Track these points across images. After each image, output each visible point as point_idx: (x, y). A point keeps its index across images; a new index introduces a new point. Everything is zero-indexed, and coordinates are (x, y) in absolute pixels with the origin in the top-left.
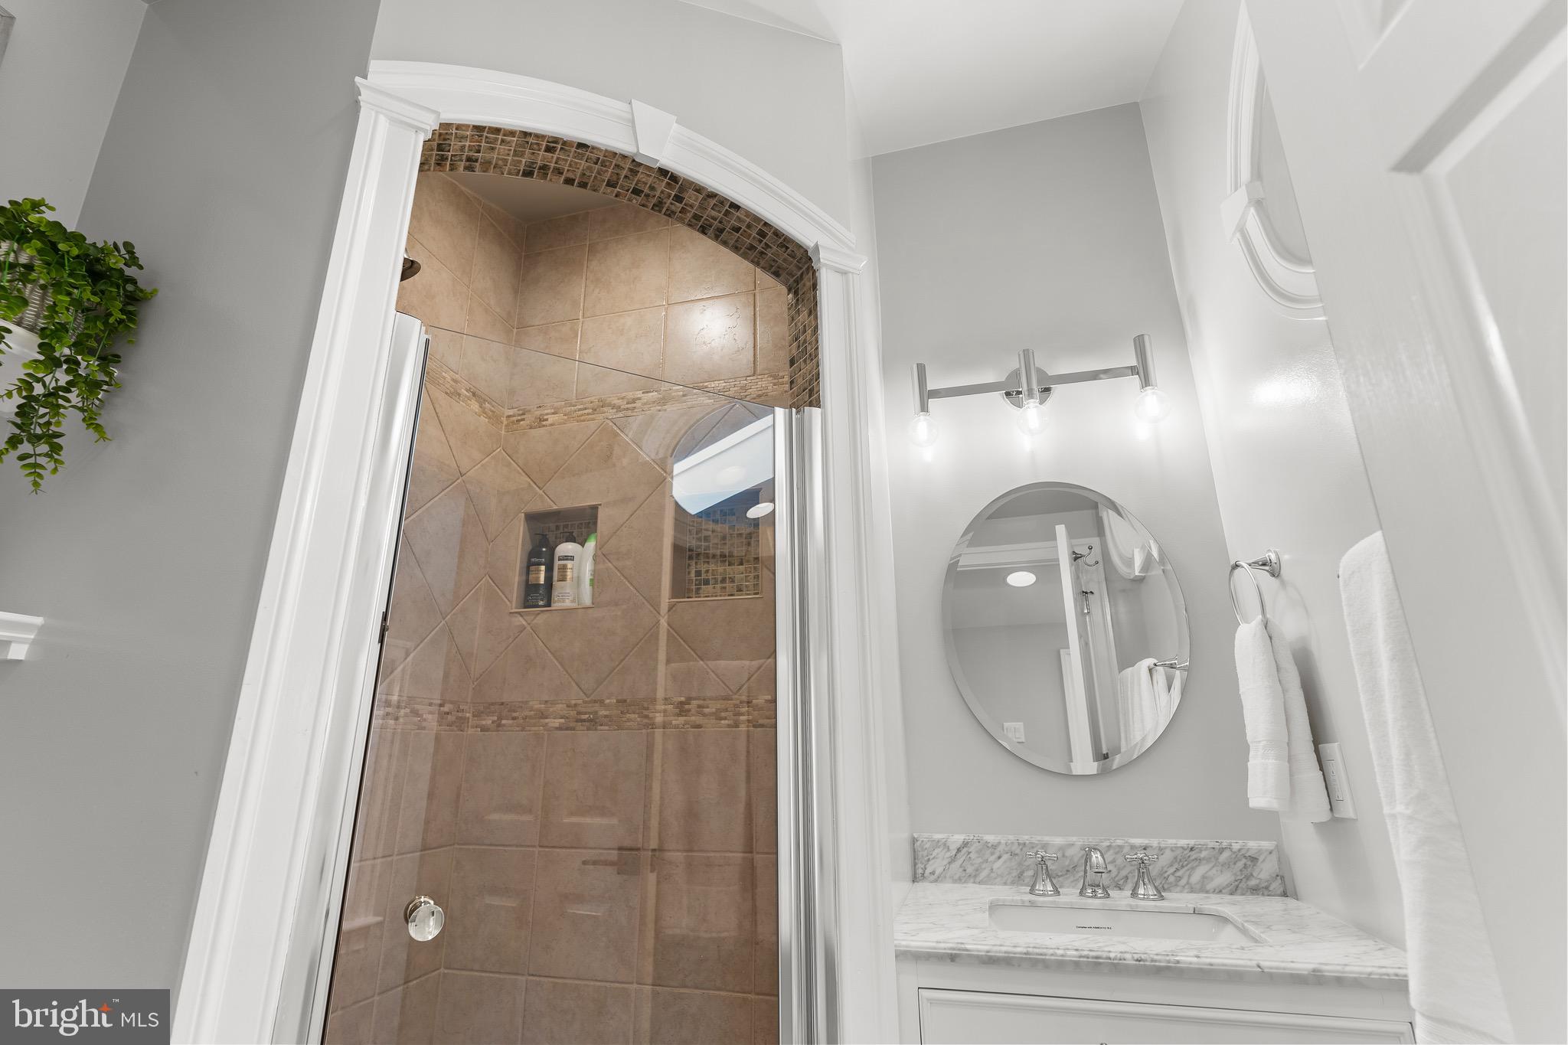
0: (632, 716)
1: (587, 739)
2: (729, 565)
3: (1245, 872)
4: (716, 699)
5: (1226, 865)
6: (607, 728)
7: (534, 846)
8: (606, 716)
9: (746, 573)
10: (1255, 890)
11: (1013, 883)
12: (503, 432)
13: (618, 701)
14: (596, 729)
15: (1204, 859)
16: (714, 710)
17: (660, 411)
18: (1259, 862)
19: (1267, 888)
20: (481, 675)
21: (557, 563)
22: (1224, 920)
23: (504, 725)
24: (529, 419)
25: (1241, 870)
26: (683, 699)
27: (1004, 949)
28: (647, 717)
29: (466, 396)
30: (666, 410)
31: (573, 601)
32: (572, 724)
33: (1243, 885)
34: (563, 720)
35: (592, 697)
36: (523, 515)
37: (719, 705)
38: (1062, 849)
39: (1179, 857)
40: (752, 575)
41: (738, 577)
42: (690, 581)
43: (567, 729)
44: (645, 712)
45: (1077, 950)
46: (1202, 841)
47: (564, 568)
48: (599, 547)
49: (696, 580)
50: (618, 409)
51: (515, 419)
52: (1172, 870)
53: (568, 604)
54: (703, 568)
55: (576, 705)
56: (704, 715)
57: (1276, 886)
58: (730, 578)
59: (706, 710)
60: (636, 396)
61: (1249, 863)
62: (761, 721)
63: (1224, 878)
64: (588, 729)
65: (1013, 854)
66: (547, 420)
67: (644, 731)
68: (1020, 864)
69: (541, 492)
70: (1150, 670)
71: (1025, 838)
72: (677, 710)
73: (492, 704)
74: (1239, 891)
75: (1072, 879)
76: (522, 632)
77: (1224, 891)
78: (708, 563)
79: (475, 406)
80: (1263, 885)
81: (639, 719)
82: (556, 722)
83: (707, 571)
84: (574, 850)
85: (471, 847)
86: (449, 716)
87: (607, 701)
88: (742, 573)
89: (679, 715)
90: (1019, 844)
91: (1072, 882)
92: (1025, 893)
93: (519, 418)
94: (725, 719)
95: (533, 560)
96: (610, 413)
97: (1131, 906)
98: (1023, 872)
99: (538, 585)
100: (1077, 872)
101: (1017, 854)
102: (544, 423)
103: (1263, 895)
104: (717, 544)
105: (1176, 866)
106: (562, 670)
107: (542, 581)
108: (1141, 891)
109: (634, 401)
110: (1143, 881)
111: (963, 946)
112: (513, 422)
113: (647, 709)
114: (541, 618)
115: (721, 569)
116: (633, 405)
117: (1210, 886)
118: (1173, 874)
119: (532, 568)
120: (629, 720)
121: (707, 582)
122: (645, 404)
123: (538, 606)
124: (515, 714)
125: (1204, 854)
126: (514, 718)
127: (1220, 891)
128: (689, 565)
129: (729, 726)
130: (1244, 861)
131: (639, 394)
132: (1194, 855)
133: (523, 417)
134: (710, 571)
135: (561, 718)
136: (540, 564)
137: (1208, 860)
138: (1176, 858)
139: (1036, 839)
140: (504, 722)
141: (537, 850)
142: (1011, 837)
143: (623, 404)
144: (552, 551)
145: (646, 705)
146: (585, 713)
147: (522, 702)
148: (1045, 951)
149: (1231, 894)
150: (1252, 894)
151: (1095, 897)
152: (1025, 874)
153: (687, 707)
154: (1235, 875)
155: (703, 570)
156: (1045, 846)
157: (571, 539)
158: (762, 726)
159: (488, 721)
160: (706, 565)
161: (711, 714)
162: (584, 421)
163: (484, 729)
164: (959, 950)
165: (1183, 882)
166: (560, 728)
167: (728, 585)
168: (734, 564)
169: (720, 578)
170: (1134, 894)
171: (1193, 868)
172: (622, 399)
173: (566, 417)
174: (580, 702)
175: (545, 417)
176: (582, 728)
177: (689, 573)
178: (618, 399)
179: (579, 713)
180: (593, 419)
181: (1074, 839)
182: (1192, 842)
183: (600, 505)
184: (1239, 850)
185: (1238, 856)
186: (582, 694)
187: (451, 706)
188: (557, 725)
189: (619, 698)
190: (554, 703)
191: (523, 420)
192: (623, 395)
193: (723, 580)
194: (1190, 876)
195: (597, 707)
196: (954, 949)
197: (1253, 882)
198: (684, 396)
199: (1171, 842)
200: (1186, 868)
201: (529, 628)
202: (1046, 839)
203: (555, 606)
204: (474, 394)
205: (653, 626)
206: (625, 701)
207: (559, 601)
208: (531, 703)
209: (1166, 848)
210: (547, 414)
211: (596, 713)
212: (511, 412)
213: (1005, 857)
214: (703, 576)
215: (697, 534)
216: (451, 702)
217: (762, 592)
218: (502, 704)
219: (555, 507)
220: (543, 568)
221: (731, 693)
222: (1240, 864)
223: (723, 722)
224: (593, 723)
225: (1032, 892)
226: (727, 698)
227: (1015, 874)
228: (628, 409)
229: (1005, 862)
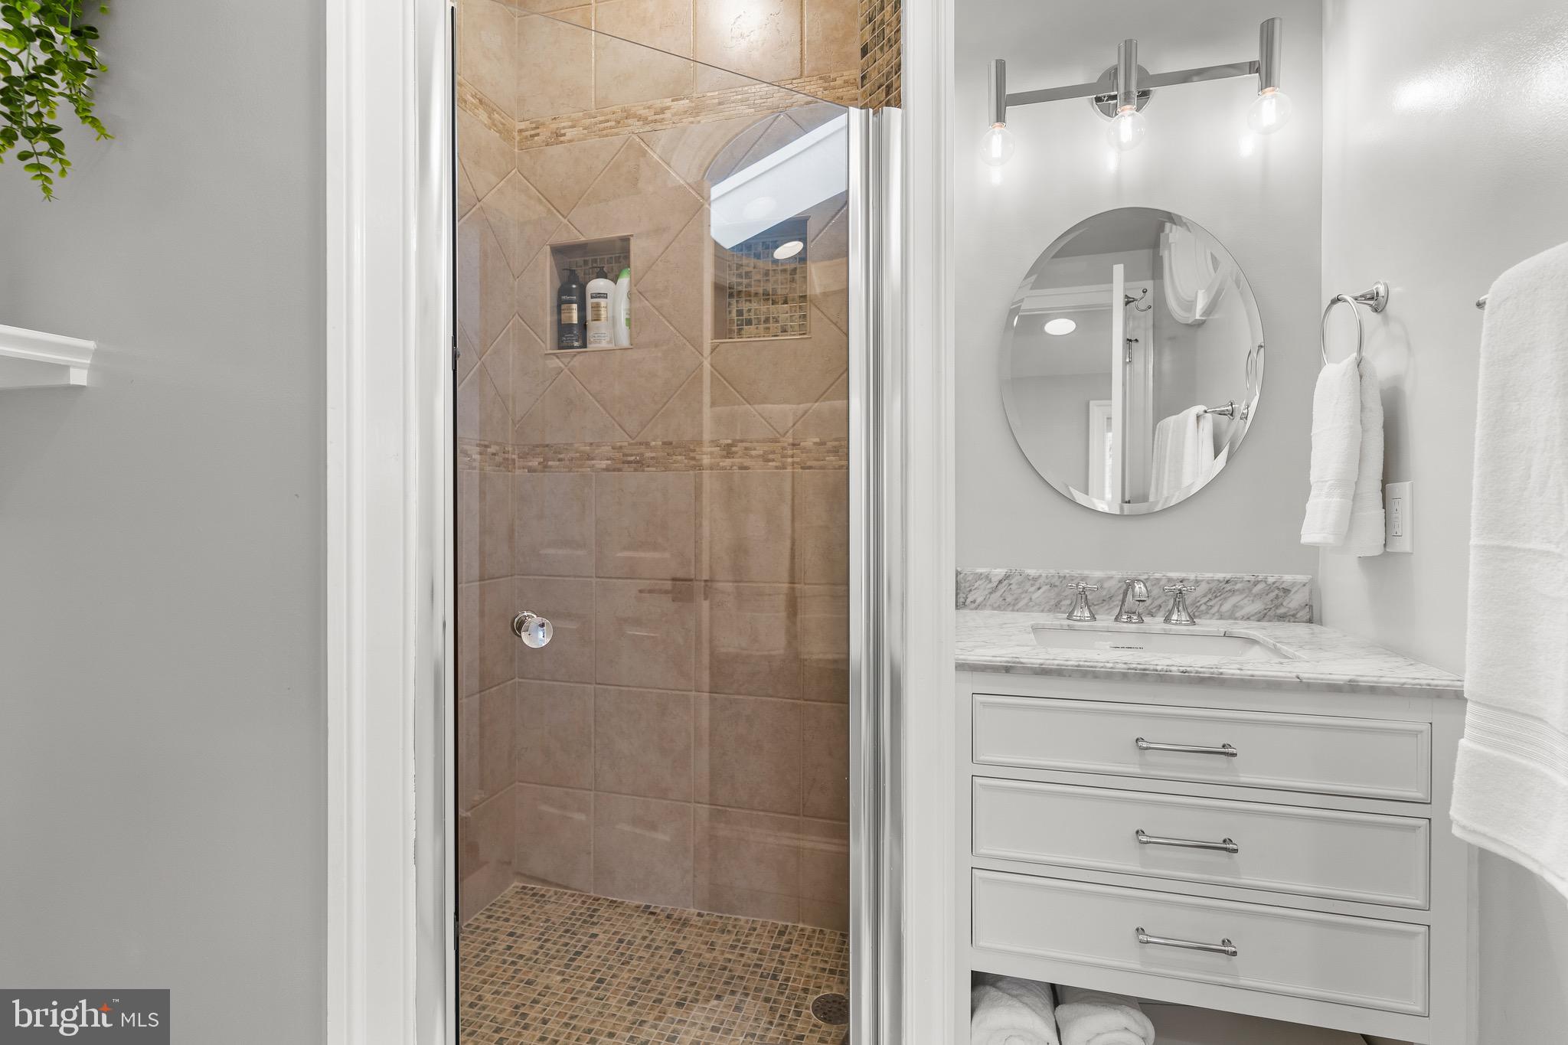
0: (679, 458)
1: (632, 479)
2: (772, 304)
3: (1276, 602)
4: (764, 441)
5: (1259, 596)
6: (654, 469)
7: (591, 577)
8: (652, 458)
9: (791, 312)
10: (1282, 618)
11: (1049, 611)
12: (516, 150)
13: (664, 443)
14: (643, 471)
15: (1238, 590)
16: (761, 452)
17: (692, 123)
18: (1292, 592)
19: (1293, 615)
20: (522, 418)
21: (590, 301)
22: (1253, 642)
23: (551, 467)
24: (544, 134)
25: (1272, 601)
26: (729, 441)
27: (1056, 662)
28: (694, 459)
29: (472, 103)
30: (699, 122)
31: (610, 342)
32: (618, 466)
33: (1271, 613)
34: (609, 462)
35: (638, 439)
36: (548, 247)
37: (767, 447)
38: (1101, 581)
39: (1214, 589)
40: (797, 314)
41: (782, 316)
42: (731, 321)
43: (614, 470)
44: (692, 454)
45: (1125, 663)
46: (1238, 575)
47: (597, 307)
48: (634, 283)
49: (738, 320)
50: (645, 120)
51: (528, 133)
52: (1206, 599)
53: (604, 345)
54: (745, 306)
55: (621, 447)
56: (751, 457)
57: (1304, 614)
58: (773, 318)
59: (753, 453)
60: (665, 105)
61: (1281, 594)
62: (809, 463)
63: (1257, 606)
64: (636, 470)
65: (1053, 586)
66: (564, 135)
67: (691, 472)
68: (1058, 594)
69: (565, 221)
70: (1198, 417)
71: (1066, 572)
72: (725, 453)
73: (537, 446)
74: (1267, 618)
75: (1106, 607)
76: (560, 373)
77: (1252, 618)
78: (750, 301)
79: (483, 116)
80: (1291, 613)
81: (686, 461)
82: (604, 464)
83: (749, 311)
84: (629, 581)
85: (530, 577)
86: (496, 457)
87: (653, 443)
88: (787, 313)
89: (727, 457)
90: (1059, 577)
91: (1107, 610)
92: (1064, 619)
93: (533, 132)
94: (773, 460)
95: (564, 297)
96: (635, 125)
97: (1164, 629)
98: (1061, 601)
99: (572, 325)
100: (1113, 601)
101: (1055, 586)
102: (562, 139)
103: (1289, 621)
104: (759, 281)
105: (1210, 596)
106: (604, 412)
107: (575, 320)
108: (1175, 617)
109: (663, 111)
110: (1178, 608)
111: (1017, 660)
112: (526, 138)
113: (694, 451)
114: (576, 360)
115: (764, 308)
116: (661, 116)
117: (1238, 614)
118: (1205, 603)
119: (564, 306)
120: (676, 462)
121: (749, 322)
122: (674, 115)
123: (572, 347)
124: (561, 456)
125: (1239, 586)
126: (560, 460)
127: (1248, 618)
128: (730, 304)
129: (777, 468)
130: (1277, 592)
131: (668, 102)
132: (1228, 587)
133: (537, 131)
134: (753, 311)
135: (608, 460)
136: (571, 302)
137: (1241, 591)
138: (1210, 589)
139: (1076, 573)
140: (550, 463)
141: (594, 580)
142: (1052, 571)
143: (649, 114)
144: (583, 288)
145: (692, 447)
146: (632, 455)
147: (567, 444)
148: (1095, 664)
149: (1259, 621)
150: (1279, 620)
151: (1130, 622)
152: (1061, 603)
153: (734, 449)
154: (1267, 605)
155: (745, 309)
156: (1084, 579)
157: (602, 275)
158: (810, 468)
159: (534, 463)
160: (748, 303)
161: (758, 456)
162: (607, 136)
163: (531, 470)
164: (1014, 663)
165: (1215, 609)
166: (607, 469)
167: (771, 325)
168: (777, 303)
169: (763, 318)
170: (1167, 620)
171: (1225, 599)
172: (649, 108)
173: (585, 132)
174: (626, 444)
175: (563, 131)
176: (629, 469)
177: (730, 312)
178: (644, 109)
179: (625, 455)
180: (617, 134)
181: (1114, 573)
182: (1228, 576)
183: (632, 236)
184: (1274, 583)
185: (1271, 587)
186: (627, 436)
187: (497, 448)
188: (604, 466)
189: (665, 440)
190: (599, 445)
191: (538, 135)
192: (650, 103)
193: (767, 320)
194: (1221, 606)
195: (642, 449)
196: (1009, 662)
197: (1281, 611)
198: (720, 104)
199: (1208, 575)
200: (1219, 598)
201: (566, 370)
202: (1086, 572)
203: (591, 347)
204: (480, 101)
205: (696, 369)
206: (671, 443)
207: (595, 342)
208: (576, 445)
209: (1202, 581)
210: (564, 128)
211: (642, 455)
212: (522, 125)
213: (1044, 588)
214: (746, 316)
215: (737, 270)
216: (497, 443)
217: (810, 332)
218: (547, 446)
219: (583, 239)
220: (575, 306)
221: (779, 436)
222: (1272, 595)
223: (770, 464)
224: (640, 464)
225: (1069, 618)
226: (775, 441)
227: (1053, 602)
228: (655, 121)
229: (1044, 592)
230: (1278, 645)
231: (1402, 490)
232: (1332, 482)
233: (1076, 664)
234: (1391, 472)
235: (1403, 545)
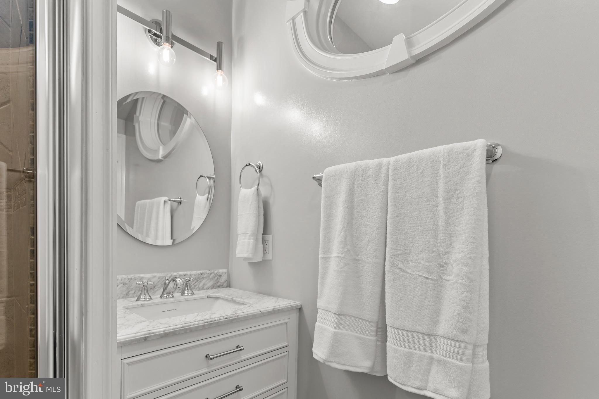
3: (217, 281)
5: (212, 279)
10: (219, 287)
11: (123, 298)
15: (205, 277)
18: (222, 276)
19: (222, 285)
25: (216, 280)
27: (172, 328)
33: (216, 285)
38: (149, 279)
39: (197, 278)
46: (205, 271)
52: (194, 282)
57: (225, 284)
61: (219, 277)
63: (210, 284)
65: (125, 284)
68: (128, 288)
70: (165, 202)
71: (132, 276)
74: (214, 288)
75: (152, 292)
77: (210, 288)
80: (222, 284)
90: (128, 279)
92: (134, 301)
97: (185, 299)
98: (129, 292)
100: (156, 289)
101: (127, 284)
103: (221, 288)
105: (195, 281)
108: (186, 292)
110: (187, 288)
111: (151, 332)
117: (205, 287)
118: (193, 284)
125: (205, 276)
127: (208, 289)
130: (217, 277)
132: (202, 276)
137: (206, 278)
138: (195, 278)
139: (137, 276)
142: (124, 276)
148: (190, 324)
149: (212, 289)
150: (218, 288)
151: (169, 298)
152: (130, 293)
154: (214, 282)
156: (141, 279)
164: (149, 334)
165: (197, 286)
170: (183, 294)
171: (201, 281)
181: (156, 274)
182: (202, 272)
184: (217, 273)
185: (216, 275)
194: (199, 284)
196: (146, 334)
197: (219, 284)
199: (194, 272)
200: (198, 282)
202: (142, 275)
209: (192, 275)
213: (120, 286)
222: (216, 278)
225: (138, 300)
227: (125, 293)
229: (120, 288)
230: (234, 298)
231: (269, 237)
232: (249, 234)
233: (181, 326)
234: (266, 231)
235: (269, 257)
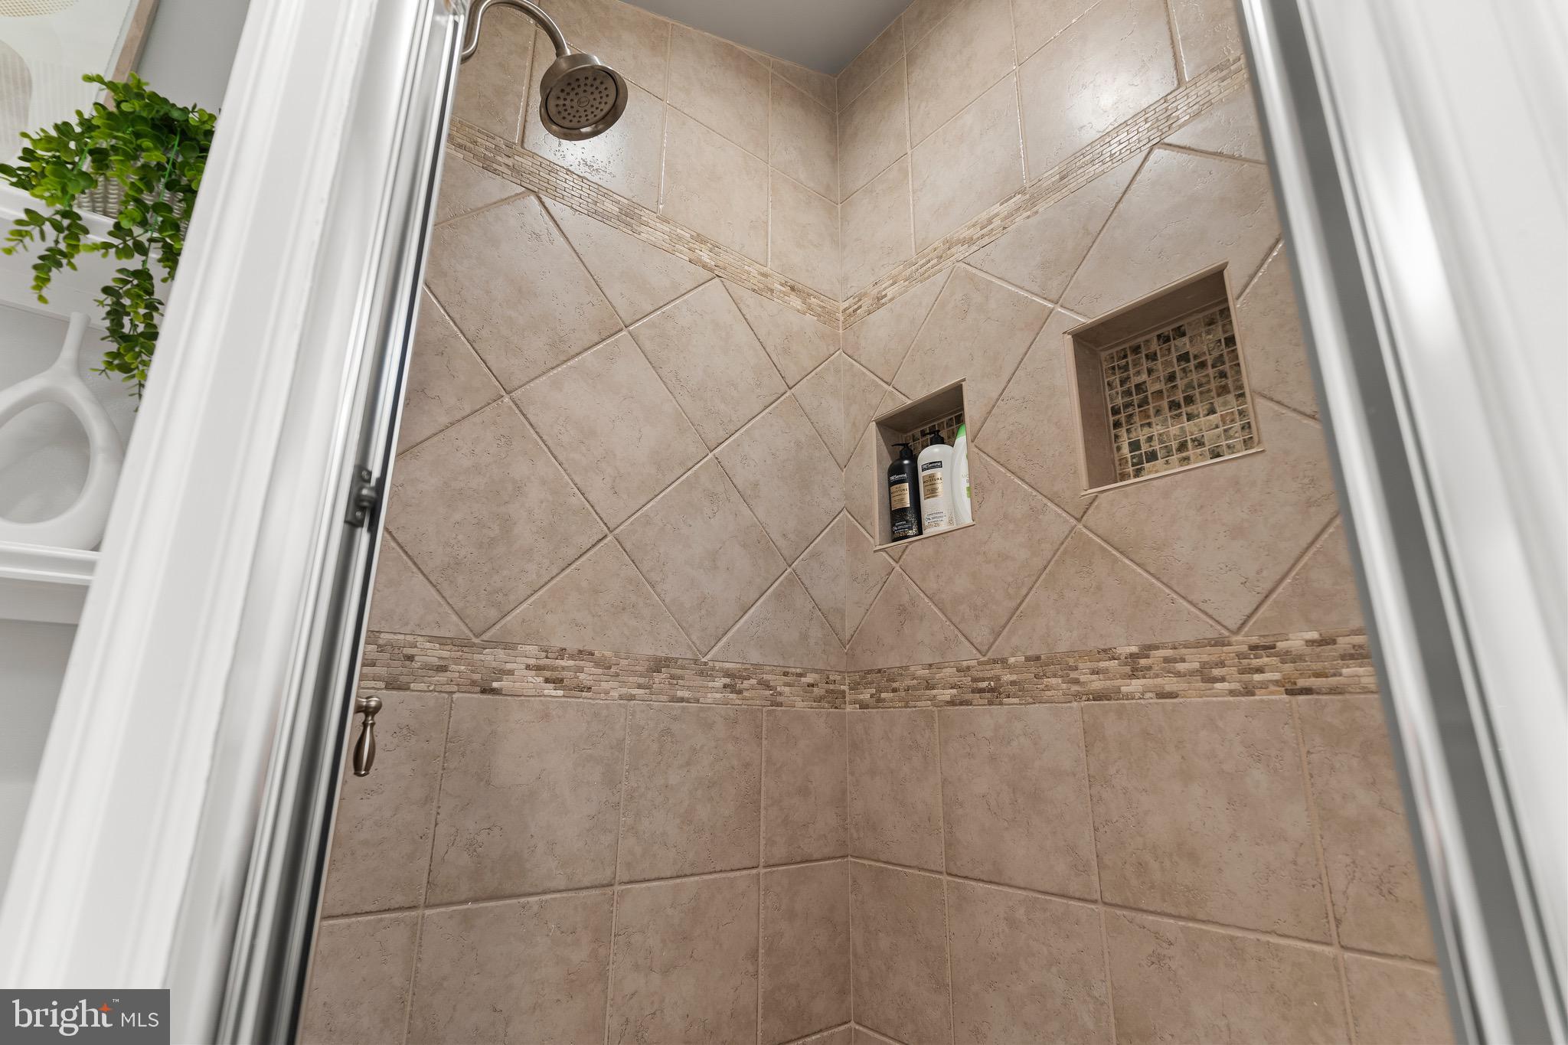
0: (1053, 681)
1: (986, 718)
2: (1188, 420)
4: (1198, 645)
6: (1016, 700)
7: (941, 873)
8: (1013, 683)
9: (1224, 423)
12: (841, 331)
13: (1028, 659)
14: (1001, 704)
16: (1197, 665)
17: (1028, 217)
20: (852, 636)
21: (922, 475)
23: (884, 700)
24: (866, 303)
26: (1134, 649)
28: (1076, 682)
29: (780, 291)
30: (1037, 212)
31: (950, 522)
32: (969, 696)
34: (954, 691)
35: (990, 655)
36: (874, 423)
37: (1207, 655)
40: (1237, 425)
41: (1208, 436)
42: (1123, 461)
43: (961, 704)
44: (1073, 675)
47: (932, 479)
48: (972, 439)
49: (1133, 457)
50: (970, 241)
51: (851, 310)
53: (944, 527)
54: (1142, 435)
55: (968, 668)
56: (1178, 674)
58: (1193, 440)
59: (1181, 667)
60: (992, 214)
62: (1302, 683)
64: (991, 703)
66: (885, 296)
67: (1075, 704)
69: (890, 388)
72: (1128, 669)
73: (869, 672)
76: (890, 574)
78: (1149, 425)
79: (796, 302)
81: (1064, 686)
82: (947, 694)
83: (1150, 439)
84: (994, 887)
85: (866, 862)
86: (815, 689)
87: (1012, 660)
88: (1217, 427)
89: (1133, 676)
93: (856, 307)
94: (1223, 680)
95: (892, 478)
96: (960, 252)
99: (904, 510)
102: (883, 301)
104: (1161, 392)
106: (944, 619)
107: (907, 503)
109: (990, 221)
112: (850, 315)
113: (1076, 669)
114: (910, 552)
115: (1174, 430)
116: (990, 228)
119: (894, 488)
120: (1048, 688)
121: (1152, 456)
122: (1006, 218)
123: (906, 537)
124: (895, 685)
126: (894, 690)
128: (1117, 437)
129: (1232, 693)
131: (996, 208)
133: (859, 304)
134: (1156, 438)
135: (952, 688)
136: (902, 481)
140: (883, 695)
141: (945, 878)
143: (976, 232)
144: (914, 459)
145: (1071, 662)
146: (983, 680)
147: (901, 667)
153: (1143, 662)
155: (1142, 439)
157: (938, 440)
158: (1308, 691)
159: (865, 695)
160: (1146, 430)
161: (1192, 673)
162: (929, 277)
163: (864, 706)
166: (952, 703)
167: (1191, 452)
168: (1198, 416)
169: (1174, 445)
172: (974, 226)
173: (907, 282)
174: (974, 663)
175: (883, 293)
176: (981, 702)
177: (1119, 449)
178: (969, 229)
179: (975, 680)
180: (940, 270)
183: (964, 380)
186: (975, 651)
187: (816, 676)
188: (948, 698)
189: (1029, 654)
190: (940, 667)
191: (860, 307)
192: (974, 221)
193: (1182, 447)
195: (997, 670)
198: (1062, 179)
201: (897, 568)
203: (927, 532)
204: (793, 289)
205: (1066, 537)
206: (1038, 658)
207: (930, 526)
208: (912, 669)
210: (885, 289)
211: (998, 678)
212: (846, 304)
214: (1145, 448)
215: (1121, 386)
216: (815, 671)
217: (1259, 442)
218: (879, 671)
219: (909, 402)
220: (907, 486)
221: (1226, 633)
223: (1218, 685)
224: (995, 693)
226: (1220, 642)
228: (983, 236)
